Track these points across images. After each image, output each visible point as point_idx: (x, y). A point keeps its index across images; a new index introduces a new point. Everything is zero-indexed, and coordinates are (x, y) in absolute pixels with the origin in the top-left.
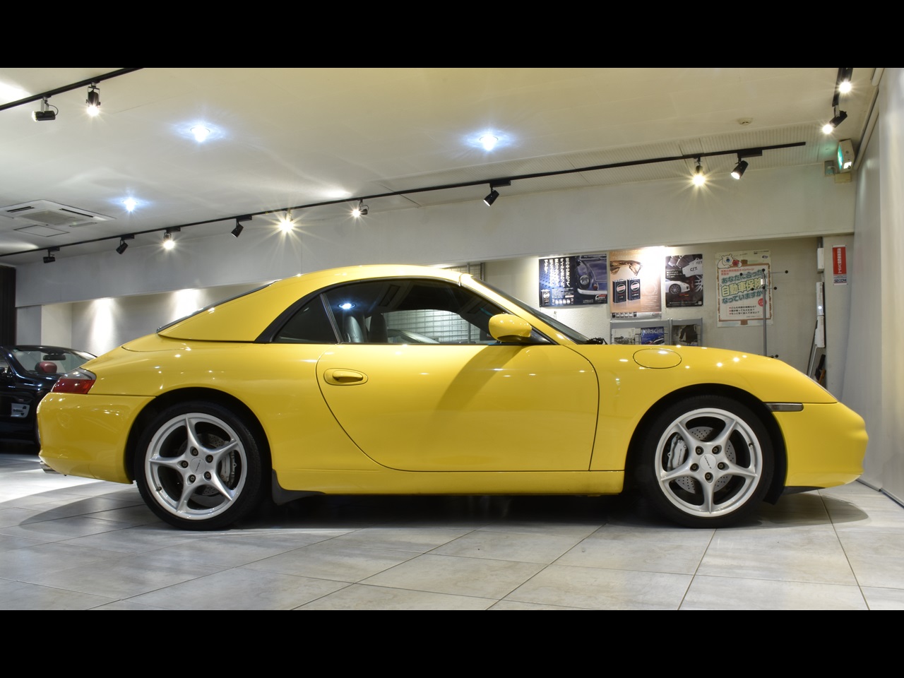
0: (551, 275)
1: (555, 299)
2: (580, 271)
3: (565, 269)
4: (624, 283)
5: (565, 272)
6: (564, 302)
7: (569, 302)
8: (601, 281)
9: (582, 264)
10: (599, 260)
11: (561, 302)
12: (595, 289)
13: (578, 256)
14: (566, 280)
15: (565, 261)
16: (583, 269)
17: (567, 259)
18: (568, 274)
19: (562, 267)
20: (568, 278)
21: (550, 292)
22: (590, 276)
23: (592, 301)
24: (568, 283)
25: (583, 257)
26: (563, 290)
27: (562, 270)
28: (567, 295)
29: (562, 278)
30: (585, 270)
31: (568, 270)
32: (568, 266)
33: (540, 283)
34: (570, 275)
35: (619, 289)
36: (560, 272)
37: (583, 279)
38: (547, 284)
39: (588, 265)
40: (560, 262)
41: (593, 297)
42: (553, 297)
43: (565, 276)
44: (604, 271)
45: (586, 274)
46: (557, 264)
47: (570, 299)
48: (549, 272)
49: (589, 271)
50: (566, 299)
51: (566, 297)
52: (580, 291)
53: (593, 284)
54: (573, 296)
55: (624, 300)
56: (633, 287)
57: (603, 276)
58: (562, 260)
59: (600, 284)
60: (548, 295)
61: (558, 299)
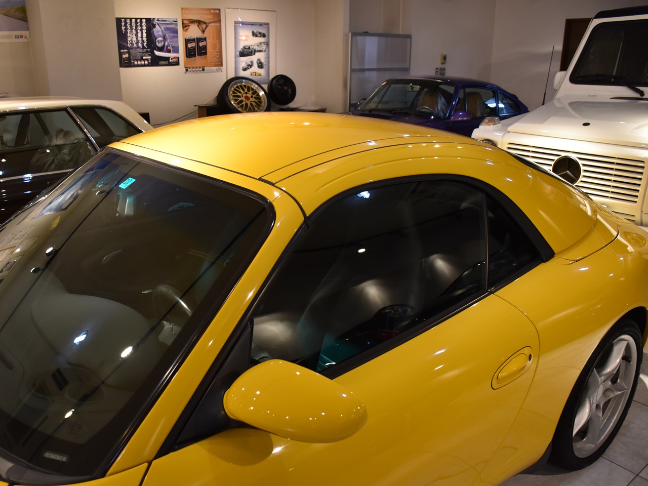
0: (128, 34)
1: (134, 60)
2: (156, 34)
3: (142, 30)
4: (194, 40)
5: (142, 33)
6: (143, 63)
7: (146, 62)
8: (174, 44)
9: (157, 26)
10: (172, 24)
11: (139, 63)
12: (169, 51)
13: (154, 19)
14: (143, 42)
15: (141, 22)
16: (159, 32)
17: (144, 21)
18: (145, 35)
19: (139, 28)
20: (145, 39)
21: (129, 53)
22: (165, 39)
23: (167, 62)
24: (145, 44)
25: (158, 20)
26: (141, 51)
27: (139, 31)
28: (145, 56)
29: (140, 39)
30: (160, 33)
31: (144, 31)
32: (144, 28)
33: (118, 43)
34: (147, 37)
35: (190, 46)
36: (137, 33)
37: (159, 42)
38: (125, 44)
39: (163, 28)
40: (136, 23)
41: (167, 59)
42: (131, 57)
43: (142, 37)
44: (176, 35)
45: (161, 37)
46: (134, 24)
47: (147, 60)
48: (126, 32)
49: (164, 34)
50: (144, 60)
51: (144, 58)
52: (157, 53)
53: (167, 47)
54: (150, 57)
55: (194, 56)
56: (201, 44)
57: (175, 39)
58: (139, 20)
59: (173, 47)
60: (127, 55)
61: (137, 60)
